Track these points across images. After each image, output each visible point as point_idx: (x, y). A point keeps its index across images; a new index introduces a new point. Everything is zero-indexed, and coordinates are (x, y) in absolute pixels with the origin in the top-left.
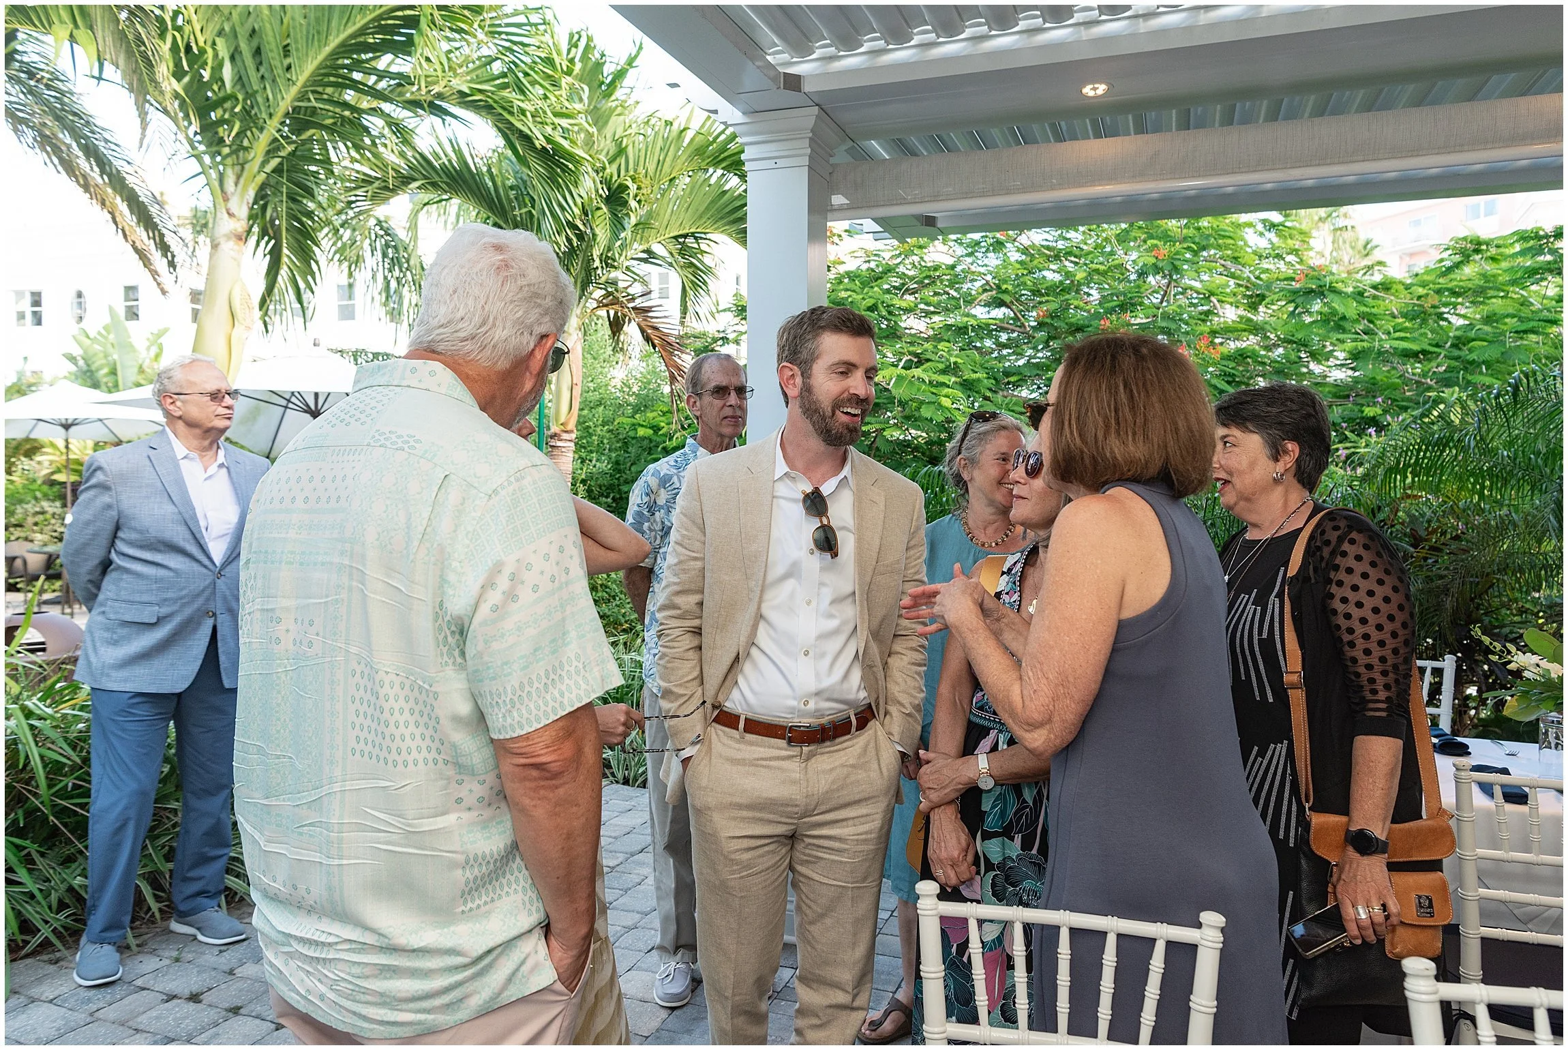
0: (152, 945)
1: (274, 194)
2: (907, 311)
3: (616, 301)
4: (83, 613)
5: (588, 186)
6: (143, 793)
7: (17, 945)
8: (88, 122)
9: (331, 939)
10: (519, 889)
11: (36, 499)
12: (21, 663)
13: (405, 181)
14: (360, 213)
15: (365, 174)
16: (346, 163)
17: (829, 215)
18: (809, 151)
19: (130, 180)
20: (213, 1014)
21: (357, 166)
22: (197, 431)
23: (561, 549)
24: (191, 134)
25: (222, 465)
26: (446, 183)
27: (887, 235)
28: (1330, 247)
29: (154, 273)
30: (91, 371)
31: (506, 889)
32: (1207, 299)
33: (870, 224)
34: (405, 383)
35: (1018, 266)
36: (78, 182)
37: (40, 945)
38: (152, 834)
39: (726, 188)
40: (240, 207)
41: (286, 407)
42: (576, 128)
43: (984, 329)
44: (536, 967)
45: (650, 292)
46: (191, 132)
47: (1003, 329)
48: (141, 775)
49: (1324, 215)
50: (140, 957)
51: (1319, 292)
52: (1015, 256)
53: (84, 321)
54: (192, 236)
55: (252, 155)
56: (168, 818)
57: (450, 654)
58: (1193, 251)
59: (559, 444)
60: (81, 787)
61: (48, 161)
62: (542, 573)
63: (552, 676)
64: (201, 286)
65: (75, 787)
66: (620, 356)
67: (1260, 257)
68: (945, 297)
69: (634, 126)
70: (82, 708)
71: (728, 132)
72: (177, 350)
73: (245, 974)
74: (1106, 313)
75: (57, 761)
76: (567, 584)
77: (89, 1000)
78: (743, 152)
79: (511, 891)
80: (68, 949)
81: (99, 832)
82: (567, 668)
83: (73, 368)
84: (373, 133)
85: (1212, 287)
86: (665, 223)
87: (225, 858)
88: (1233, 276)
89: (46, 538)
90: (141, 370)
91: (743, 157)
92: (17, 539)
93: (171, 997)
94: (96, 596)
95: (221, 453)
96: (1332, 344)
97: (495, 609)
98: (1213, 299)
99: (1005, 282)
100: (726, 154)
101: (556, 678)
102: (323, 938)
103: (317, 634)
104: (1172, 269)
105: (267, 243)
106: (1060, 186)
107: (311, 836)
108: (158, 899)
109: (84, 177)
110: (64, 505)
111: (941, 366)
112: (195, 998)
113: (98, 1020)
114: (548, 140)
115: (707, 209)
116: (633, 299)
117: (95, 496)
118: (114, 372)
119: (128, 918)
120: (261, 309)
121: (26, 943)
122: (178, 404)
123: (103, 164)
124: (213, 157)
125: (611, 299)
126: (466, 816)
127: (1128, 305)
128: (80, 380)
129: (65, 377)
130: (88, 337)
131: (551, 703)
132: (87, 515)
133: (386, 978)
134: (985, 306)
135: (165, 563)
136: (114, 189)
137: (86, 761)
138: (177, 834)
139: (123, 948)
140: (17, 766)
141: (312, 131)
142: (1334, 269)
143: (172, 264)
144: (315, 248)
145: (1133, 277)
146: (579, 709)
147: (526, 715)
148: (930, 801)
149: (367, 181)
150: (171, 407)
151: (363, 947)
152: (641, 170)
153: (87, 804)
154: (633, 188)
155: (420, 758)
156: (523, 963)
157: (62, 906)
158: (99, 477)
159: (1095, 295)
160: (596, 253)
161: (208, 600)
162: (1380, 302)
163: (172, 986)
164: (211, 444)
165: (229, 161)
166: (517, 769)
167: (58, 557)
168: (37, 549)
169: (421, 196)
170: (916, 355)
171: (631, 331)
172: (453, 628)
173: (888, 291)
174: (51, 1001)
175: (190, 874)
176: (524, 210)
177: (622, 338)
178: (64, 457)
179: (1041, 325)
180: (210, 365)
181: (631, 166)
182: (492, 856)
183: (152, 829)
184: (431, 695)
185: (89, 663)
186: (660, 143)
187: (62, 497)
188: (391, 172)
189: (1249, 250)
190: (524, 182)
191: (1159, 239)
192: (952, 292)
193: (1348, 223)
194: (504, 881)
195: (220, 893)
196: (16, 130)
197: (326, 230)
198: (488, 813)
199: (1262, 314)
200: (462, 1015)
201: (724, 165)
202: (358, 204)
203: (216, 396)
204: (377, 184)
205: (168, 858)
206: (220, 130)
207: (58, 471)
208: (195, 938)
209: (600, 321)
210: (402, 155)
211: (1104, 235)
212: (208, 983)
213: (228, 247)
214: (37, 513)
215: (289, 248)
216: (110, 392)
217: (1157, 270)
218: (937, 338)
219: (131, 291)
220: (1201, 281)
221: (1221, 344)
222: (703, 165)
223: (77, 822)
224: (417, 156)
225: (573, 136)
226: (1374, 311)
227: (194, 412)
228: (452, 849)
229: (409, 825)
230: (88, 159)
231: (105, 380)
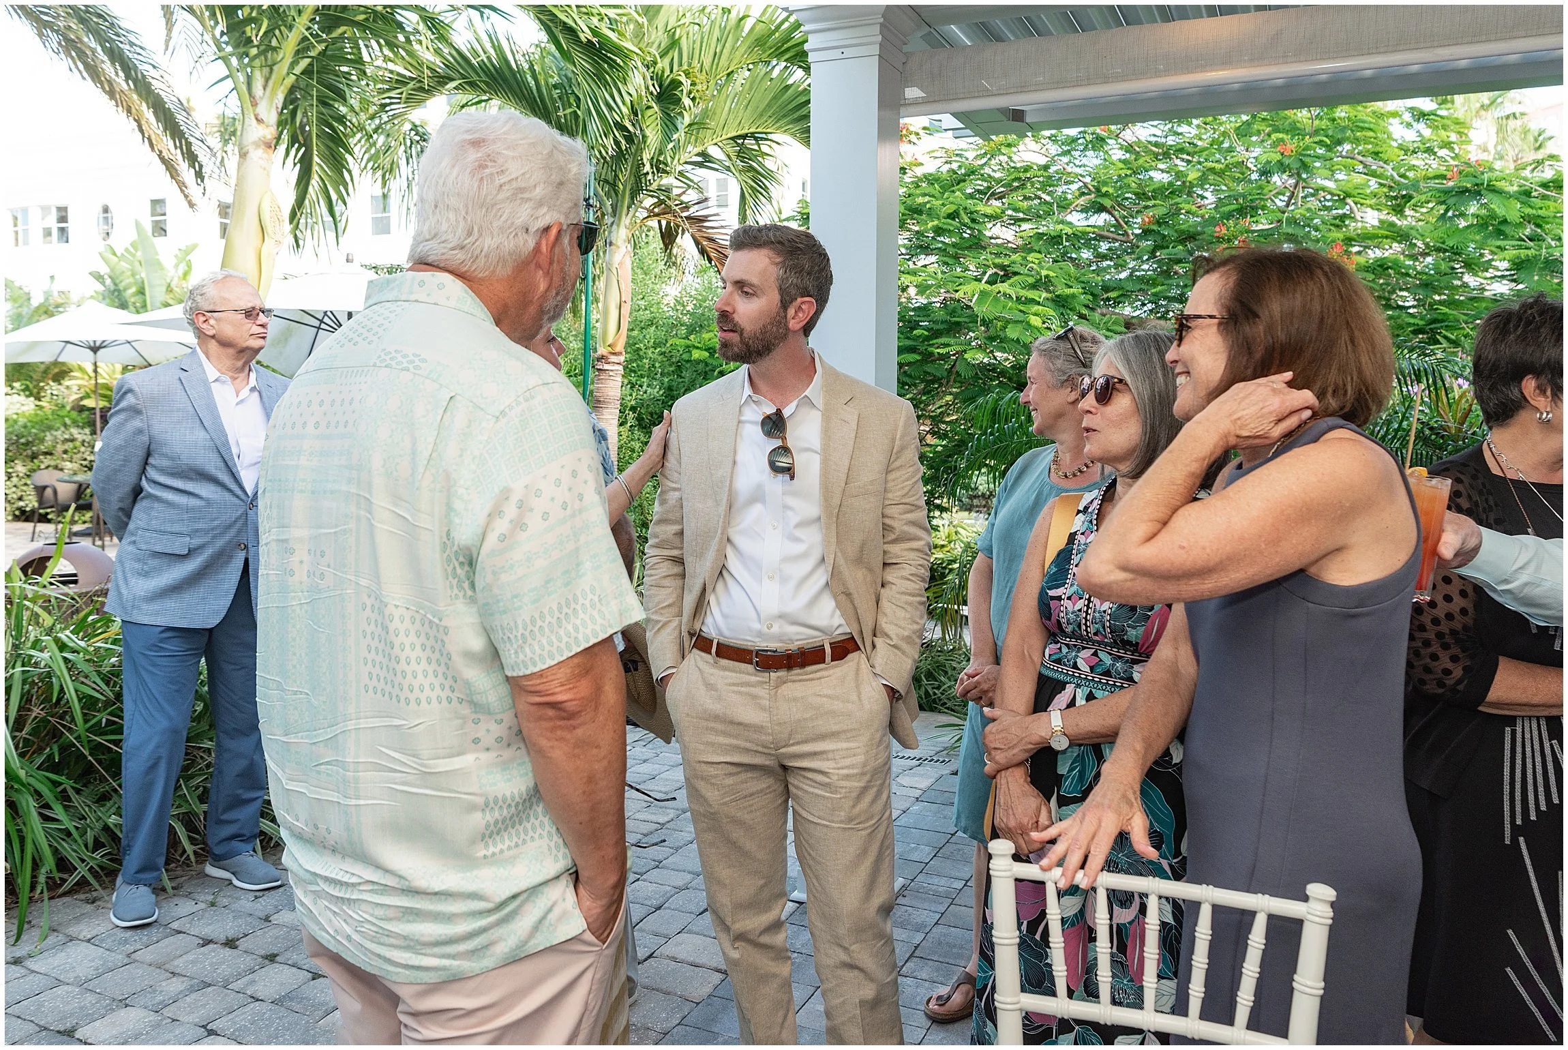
0: (187, 888)
1: (304, 97)
2: (993, 218)
3: (668, 210)
4: (114, 546)
5: (638, 83)
6: (175, 731)
7: (55, 883)
8: (112, 24)
9: (354, 880)
10: (545, 834)
11: (65, 425)
12: (54, 594)
13: (441, 80)
14: (394, 117)
15: (399, 74)
16: (379, 63)
17: (902, 110)
18: (880, 38)
19: (156, 85)
20: (249, 961)
21: (391, 66)
22: (231, 351)
23: (574, 474)
24: (218, 34)
25: (253, 389)
26: (484, 82)
27: (968, 132)
28: (1493, 139)
29: (182, 186)
30: (119, 291)
31: (531, 833)
32: (1343, 201)
33: (949, 121)
34: (412, 297)
35: (1121, 165)
36: (103, 88)
37: (77, 884)
38: (186, 772)
39: (790, 82)
40: (269, 111)
41: (319, 328)
42: (624, 19)
43: (1080, 238)
44: (564, 915)
45: (706, 200)
46: (217, 33)
47: (1102, 238)
48: (173, 713)
49: (1487, 102)
50: (176, 900)
51: (1475, 192)
52: (1117, 154)
53: (112, 236)
54: (220, 145)
55: (281, 56)
56: (202, 757)
57: (460, 587)
58: (1327, 146)
59: (606, 367)
60: (115, 723)
61: (73, 66)
62: (553, 499)
63: (565, 610)
64: (229, 199)
65: (109, 722)
66: (673, 270)
67: (1406, 151)
68: (1037, 202)
69: (688, 15)
70: (115, 642)
71: (792, 19)
72: (206, 266)
73: (280, 921)
74: (1222, 218)
75: (92, 697)
76: (580, 511)
77: (126, 942)
78: (807, 41)
79: (536, 836)
80: (104, 888)
81: (132, 768)
82: (581, 601)
83: (100, 288)
84: (408, 29)
85: (1348, 187)
86: (722, 122)
87: (259, 802)
88: (1373, 174)
89: (75, 466)
90: (169, 290)
91: (806, 47)
92: (47, 467)
93: (207, 942)
94: (127, 524)
95: (253, 375)
96: (1492, 253)
97: (503, 538)
98: (1349, 201)
99: (1105, 183)
100: (789, 44)
101: (570, 612)
102: (345, 879)
103: (329, 566)
104: (1300, 168)
105: (298, 150)
106: (1167, 72)
107: (328, 774)
108: (192, 841)
109: (110, 82)
110: (94, 433)
111: (1031, 280)
112: (231, 943)
113: (135, 961)
114: (595, 32)
115: (769, 105)
116: (687, 208)
117: (126, 420)
118: (141, 292)
119: (161, 861)
120: (291, 223)
121: (64, 881)
122: (212, 322)
123: (128, 68)
124: (240, 58)
125: (663, 207)
126: (484, 756)
127: (1248, 209)
128: (108, 300)
129: (92, 297)
130: (115, 254)
131: (565, 639)
132: (118, 441)
133: (409, 921)
134: (1082, 211)
135: (197, 491)
136: (140, 95)
137: (119, 696)
138: (211, 775)
139: (159, 890)
140: (51, 700)
141: (343, 29)
142: (1498, 165)
143: (199, 175)
144: (347, 156)
145: (1254, 176)
146: (594, 645)
147: (538, 651)
148: (996, 763)
149: (402, 81)
150: (204, 326)
151: (385, 889)
152: (695, 63)
153: (121, 741)
154: (687, 83)
155: (434, 695)
156: (550, 910)
157: (98, 845)
158: (130, 400)
159: (1210, 198)
160: (646, 156)
161: (239, 531)
162: (1551, 203)
163: (207, 931)
164: (244, 366)
165: (257, 63)
166: (533, 708)
167: (88, 486)
168: (67, 478)
169: (459, 97)
170: (1003, 267)
171: (685, 243)
172: (461, 559)
173: (971, 196)
174: (89, 941)
175: (224, 817)
176: (568, 111)
177: (675, 251)
178: (93, 382)
179: (1146, 233)
180: (244, 281)
181: (685, 59)
182: (513, 799)
183: (185, 769)
184: (441, 630)
185: (120, 594)
186: (716, 33)
187: (92, 424)
188: (426, 71)
189: (1395, 144)
190: (569, 80)
191: (1287, 132)
192: (1044, 196)
193: (1517, 109)
194: (529, 826)
195: (255, 837)
196: (40, 35)
197: (359, 136)
198: (508, 753)
199: (1409, 219)
200: (488, 962)
201: (787, 56)
202: (393, 107)
203: (250, 313)
204: (411, 86)
205: (202, 799)
206: (248, 29)
207: (87, 396)
208: (231, 883)
209: (651, 233)
210: (438, 52)
211: (1222, 129)
212: (244, 929)
213: (257, 155)
214: (67, 440)
215: (321, 156)
216: (138, 312)
217: (1282, 167)
218: (1027, 249)
219: (157, 205)
220: (1336, 181)
221: (1359, 253)
222: (764, 57)
223: (112, 759)
224: (454, 53)
225: (621, 27)
226: (1540, 212)
227: (228, 331)
228: (470, 791)
229: (425, 766)
230: (113, 63)
231: (133, 300)
